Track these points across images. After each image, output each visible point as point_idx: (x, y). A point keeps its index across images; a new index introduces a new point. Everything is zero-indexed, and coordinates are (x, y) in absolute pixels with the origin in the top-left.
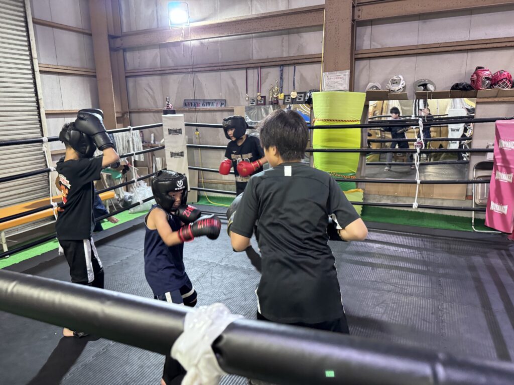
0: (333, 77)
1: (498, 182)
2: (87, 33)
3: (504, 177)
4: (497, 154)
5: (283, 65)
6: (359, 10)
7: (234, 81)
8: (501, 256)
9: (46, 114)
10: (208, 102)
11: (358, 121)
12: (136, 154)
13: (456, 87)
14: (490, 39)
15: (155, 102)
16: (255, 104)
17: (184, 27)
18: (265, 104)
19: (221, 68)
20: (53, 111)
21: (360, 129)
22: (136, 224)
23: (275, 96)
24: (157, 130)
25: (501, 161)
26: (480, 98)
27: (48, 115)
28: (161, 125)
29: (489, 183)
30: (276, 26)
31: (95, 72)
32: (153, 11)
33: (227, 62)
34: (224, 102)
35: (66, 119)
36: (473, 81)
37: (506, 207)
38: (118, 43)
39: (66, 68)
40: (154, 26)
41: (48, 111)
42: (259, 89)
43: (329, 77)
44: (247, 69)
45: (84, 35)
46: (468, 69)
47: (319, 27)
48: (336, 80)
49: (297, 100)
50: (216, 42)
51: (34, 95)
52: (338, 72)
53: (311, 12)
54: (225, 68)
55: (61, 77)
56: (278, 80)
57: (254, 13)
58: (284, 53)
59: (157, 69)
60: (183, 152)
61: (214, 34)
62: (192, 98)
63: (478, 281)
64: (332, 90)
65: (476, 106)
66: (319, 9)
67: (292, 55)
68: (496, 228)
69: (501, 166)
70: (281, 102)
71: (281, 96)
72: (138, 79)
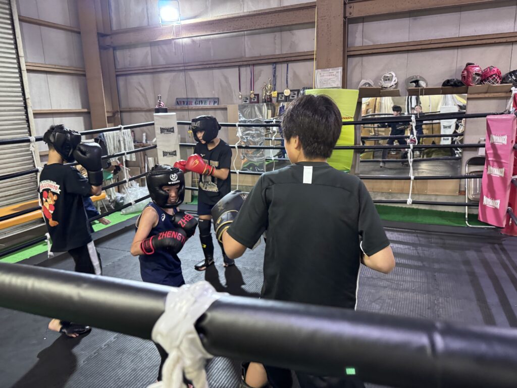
0: (325, 75)
1: (490, 177)
2: (76, 31)
3: (496, 172)
4: (489, 149)
5: (276, 63)
6: (351, 8)
7: (226, 79)
8: (495, 251)
9: (34, 114)
10: (201, 100)
11: (351, 118)
12: (128, 153)
13: (447, 83)
14: (479, 36)
15: (147, 101)
16: (248, 102)
17: (175, 24)
18: (258, 102)
19: (213, 66)
20: (41, 110)
21: (353, 126)
22: (128, 225)
23: (268, 94)
24: (148, 129)
25: (492, 155)
26: (471, 94)
27: (36, 115)
28: (153, 124)
29: (481, 177)
30: (268, 24)
31: (85, 71)
32: (143, 9)
33: (219, 60)
34: (217, 100)
35: (54, 118)
36: (463, 77)
37: (498, 202)
38: (108, 41)
39: (54, 67)
40: (145, 23)
41: (35, 110)
42: (252, 87)
43: (322, 74)
44: (239, 66)
45: (73, 33)
46: (458, 65)
47: (311, 25)
48: (329, 77)
49: (291, 98)
50: (208, 40)
51: (21, 94)
52: (331, 69)
53: (303, 9)
54: (217, 65)
55: (49, 76)
56: (271, 78)
57: (245, 11)
58: (277, 51)
59: (148, 68)
60: (175, 151)
61: (206, 31)
62: (184, 96)
63: (473, 275)
64: (325, 87)
65: (467, 102)
66: (311, 7)
67: (284, 53)
68: (489, 223)
69: (492, 161)
70: (274, 100)
71: (274, 94)
72: (129, 77)
